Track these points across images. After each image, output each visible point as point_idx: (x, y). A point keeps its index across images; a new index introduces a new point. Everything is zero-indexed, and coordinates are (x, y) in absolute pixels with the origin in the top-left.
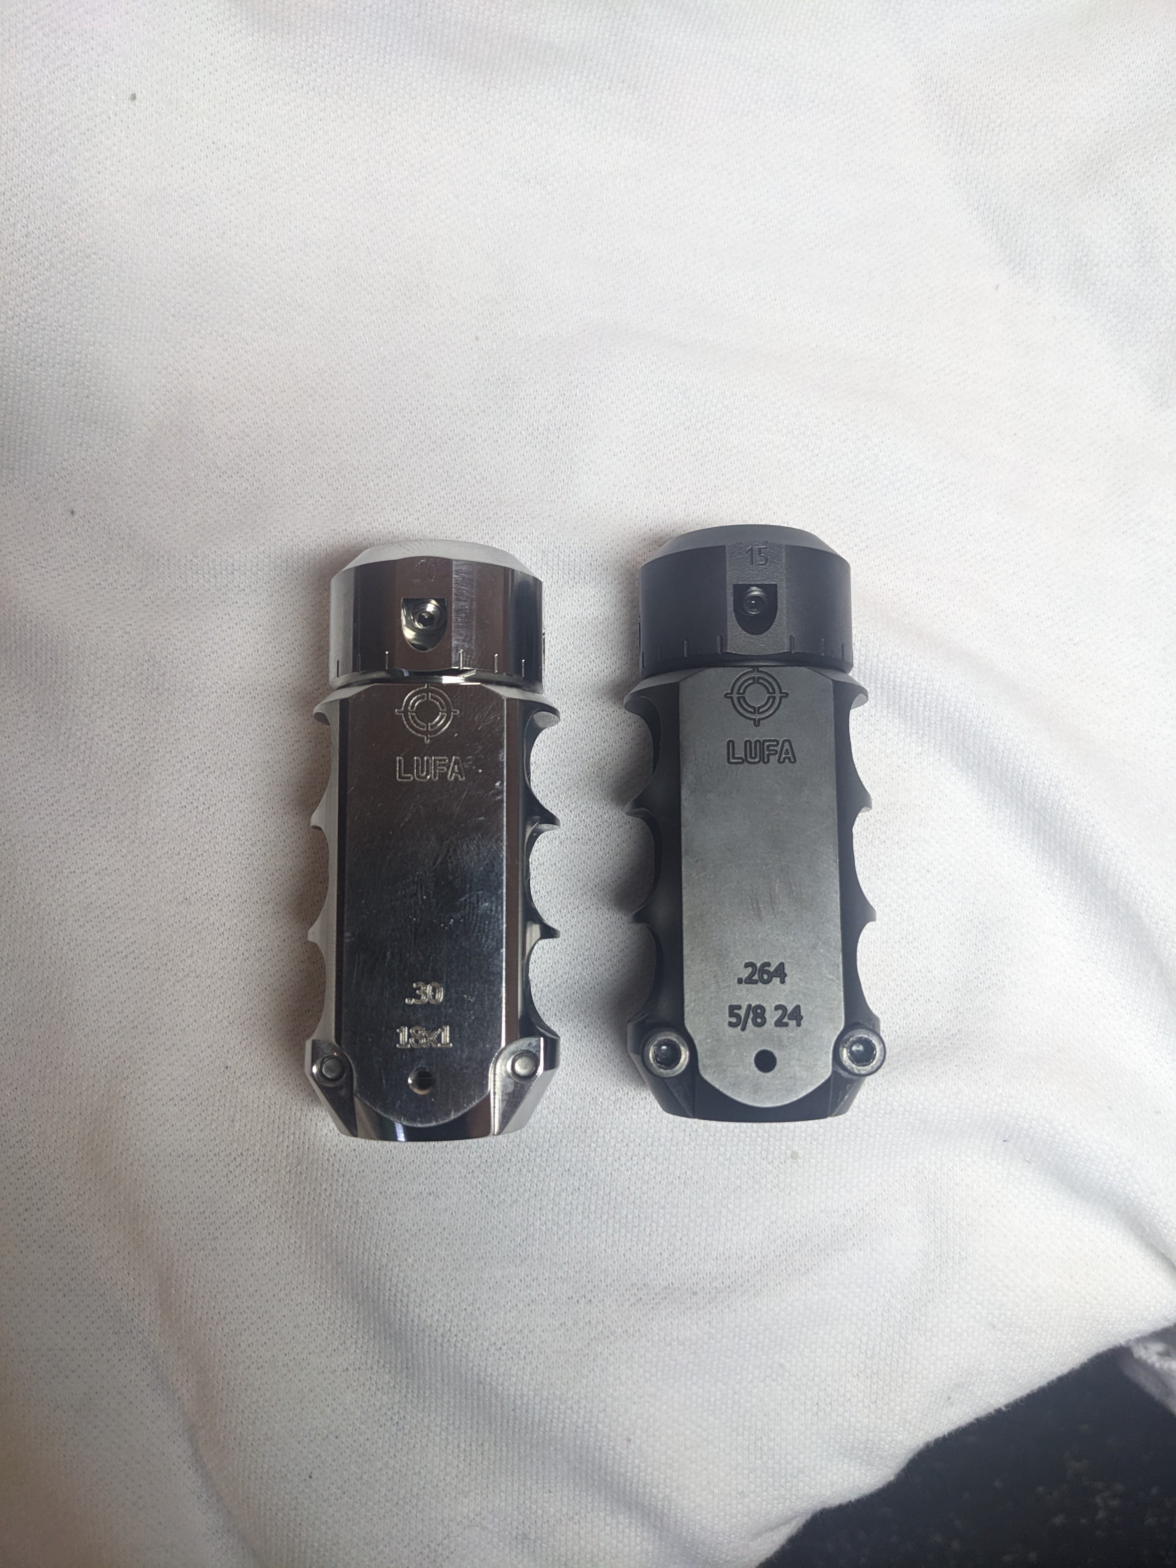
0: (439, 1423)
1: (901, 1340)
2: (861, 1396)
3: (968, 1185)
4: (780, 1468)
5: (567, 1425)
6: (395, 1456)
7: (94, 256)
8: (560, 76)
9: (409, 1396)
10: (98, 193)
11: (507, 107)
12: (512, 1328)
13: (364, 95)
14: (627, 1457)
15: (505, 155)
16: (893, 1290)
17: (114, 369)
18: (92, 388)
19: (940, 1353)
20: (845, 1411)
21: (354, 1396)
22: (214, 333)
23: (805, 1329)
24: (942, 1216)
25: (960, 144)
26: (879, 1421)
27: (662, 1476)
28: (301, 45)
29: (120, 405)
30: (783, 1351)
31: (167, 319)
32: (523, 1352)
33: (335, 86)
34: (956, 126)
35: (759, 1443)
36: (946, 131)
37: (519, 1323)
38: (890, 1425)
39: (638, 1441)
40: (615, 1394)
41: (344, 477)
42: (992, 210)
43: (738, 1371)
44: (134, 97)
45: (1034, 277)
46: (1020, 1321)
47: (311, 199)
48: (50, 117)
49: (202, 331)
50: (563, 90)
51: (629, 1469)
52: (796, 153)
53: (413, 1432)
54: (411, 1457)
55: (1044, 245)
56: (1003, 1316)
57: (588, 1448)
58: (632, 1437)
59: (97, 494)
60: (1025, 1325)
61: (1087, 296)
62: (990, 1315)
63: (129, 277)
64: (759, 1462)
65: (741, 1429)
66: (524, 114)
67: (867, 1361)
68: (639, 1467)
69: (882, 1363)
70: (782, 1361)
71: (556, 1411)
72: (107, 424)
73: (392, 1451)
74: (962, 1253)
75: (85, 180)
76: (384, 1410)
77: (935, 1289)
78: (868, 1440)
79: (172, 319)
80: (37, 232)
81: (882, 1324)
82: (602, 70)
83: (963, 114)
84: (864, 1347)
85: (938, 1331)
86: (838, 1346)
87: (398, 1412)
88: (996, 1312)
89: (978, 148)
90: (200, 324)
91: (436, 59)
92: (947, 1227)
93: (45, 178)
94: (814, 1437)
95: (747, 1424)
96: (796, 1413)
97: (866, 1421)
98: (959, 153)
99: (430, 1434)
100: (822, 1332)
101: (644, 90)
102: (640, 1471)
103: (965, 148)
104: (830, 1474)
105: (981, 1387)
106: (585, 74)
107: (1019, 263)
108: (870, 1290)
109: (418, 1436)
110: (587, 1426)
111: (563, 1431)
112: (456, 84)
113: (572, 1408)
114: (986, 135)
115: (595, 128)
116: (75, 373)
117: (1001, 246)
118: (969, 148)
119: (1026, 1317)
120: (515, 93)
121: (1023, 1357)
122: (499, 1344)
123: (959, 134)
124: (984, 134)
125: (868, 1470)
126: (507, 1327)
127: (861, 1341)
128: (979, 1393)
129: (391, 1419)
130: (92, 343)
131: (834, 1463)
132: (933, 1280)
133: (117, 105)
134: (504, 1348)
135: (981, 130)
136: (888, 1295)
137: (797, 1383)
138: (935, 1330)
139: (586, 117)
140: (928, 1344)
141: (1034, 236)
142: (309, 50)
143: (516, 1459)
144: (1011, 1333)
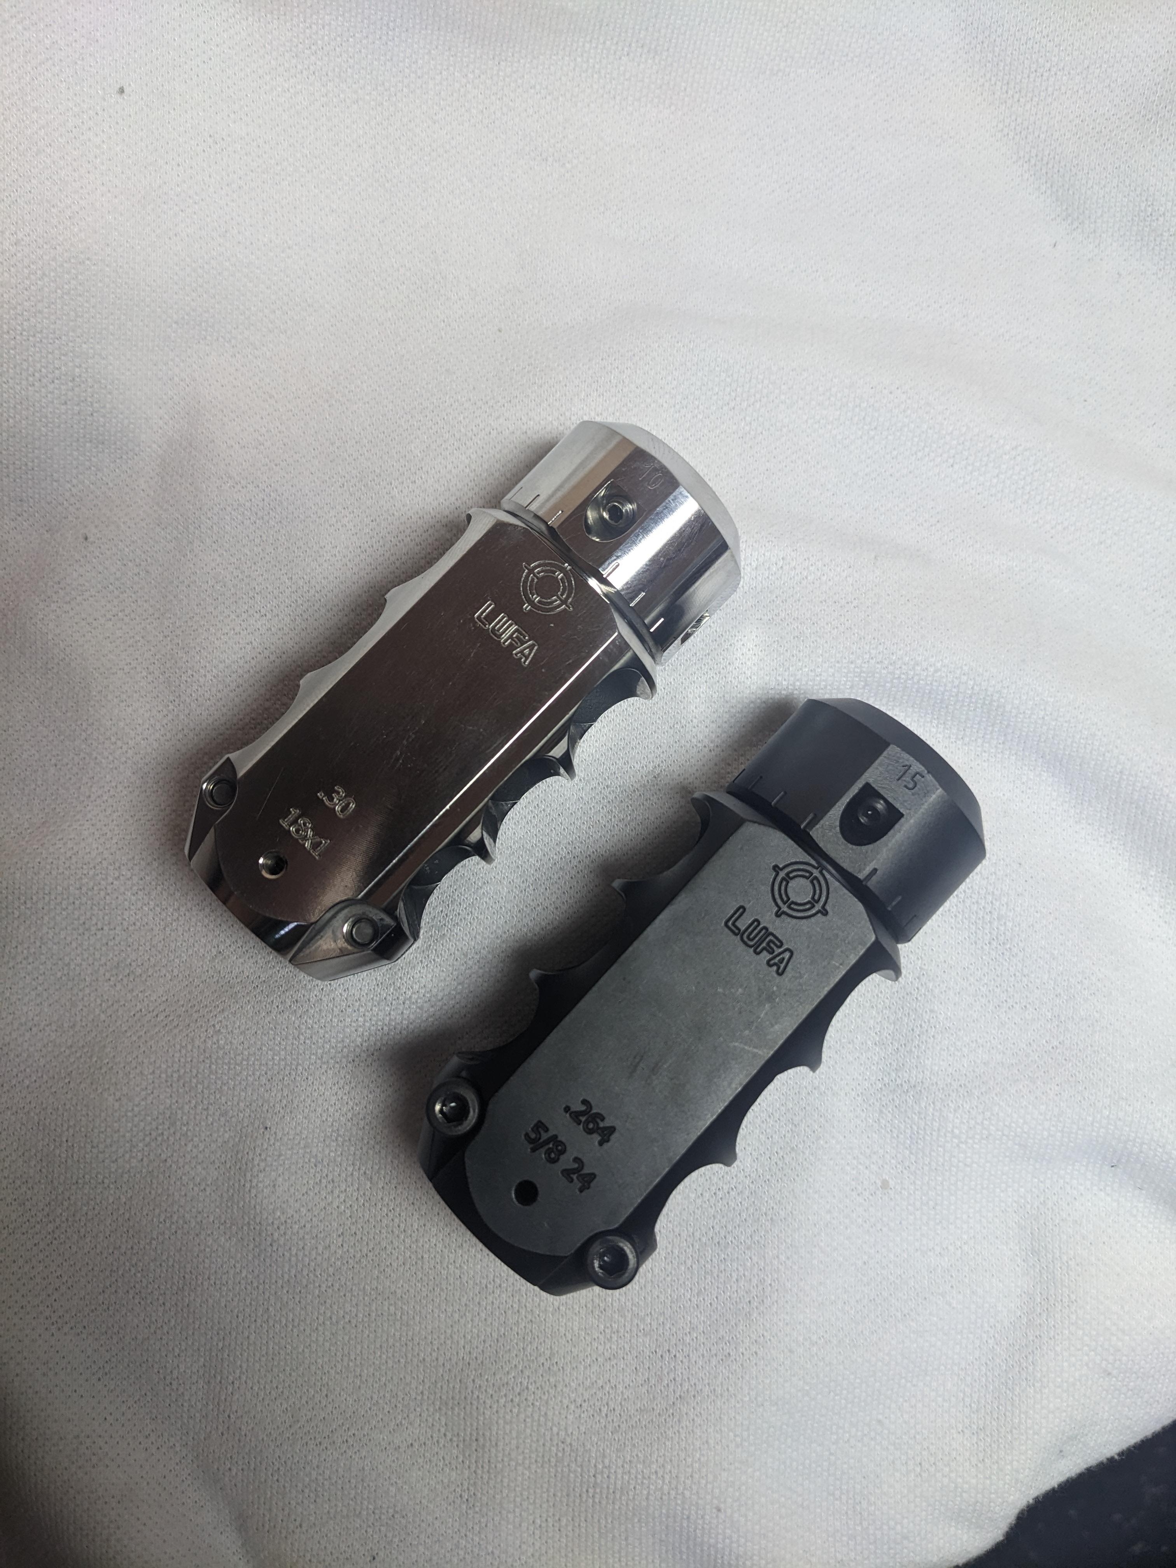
0: (512, 1499)
1: (1008, 1392)
2: (967, 1454)
3: (1076, 1221)
4: (882, 1534)
5: (652, 1492)
6: (466, 1535)
7: (88, 262)
8: (575, 45)
9: (479, 1472)
10: (89, 194)
11: (520, 81)
12: (593, 1384)
13: (368, 77)
14: (717, 1526)
15: (520, 133)
16: (996, 1335)
17: (116, 382)
18: (95, 405)
19: (1051, 1405)
20: (951, 1471)
21: (420, 1473)
22: (221, 339)
23: (903, 1381)
24: (1048, 1255)
25: (1007, 92)
26: (988, 1482)
27: (756, 1547)
28: (298, 26)
29: (126, 421)
30: (881, 1406)
31: (170, 326)
32: (604, 1410)
33: (336, 69)
34: (1001, 74)
35: (858, 1507)
36: (990, 80)
37: (599, 1379)
38: (1001, 1486)
39: (729, 1511)
40: (702, 1459)
41: (366, 485)
42: (1045, 162)
43: (834, 1430)
44: (122, 91)
45: (1095, 231)
46: (1137, 1367)
47: (316, 191)
48: (35, 116)
49: (209, 338)
50: (579, 59)
51: (720, 1540)
52: (831, 113)
53: (485, 1509)
54: (483, 1536)
55: (1104, 197)
56: (1118, 1362)
57: (674, 1517)
58: (722, 1506)
59: (108, 518)
60: (1142, 1370)
61: (1153, 249)
62: (1104, 1362)
63: (126, 283)
64: (859, 1528)
65: (837, 1493)
66: (538, 87)
67: (972, 1415)
68: (730, 1537)
69: (988, 1418)
70: (880, 1417)
71: (640, 1477)
72: (115, 443)
73: (463, 1531)
74: (1072, 1296)
75: (75, 181)
76: (453, 1487)
77: (1042, 1334)
78: (977, 1502)
79: (174, 326)
80: (27, 239)
81: (986, 1374)
82: (620, 34)
83: (1008, 60)
84: (967, 1400)
85: (1048, 1382)
86: (940, 1399)
87: (468, 1489)
88: (1111, 1358)
89: (1026, 96)
90: (206, 330)
91: (442, 33)
92: (1054, 1267)
93: (33, 181)
94: (918, 1500)
95: (845, 1487)
96: (897, 1474)
97: (974, 1481)
98: (1006, 102)
99: (504, 1512)
100: (921, 1384)
101: (665, 54)
102: (732, 1542)
103: (1013, 97)
104: (936, 1539)
105: (1094, 1438)
106: (601, 40)
107: (1078, 218)
108: (971, 1336)
109: (491, 1514)
110: (673, 1493)
111: (647, 1499)
112: (464, 59)
113: (656, 1472)
114: (1034, 81)
115: (614, 98)
116: (76, 389)
117: (1057, 200)
118: (1017, 96)
119: (1143, 1362)
120: (527, 65)
121: (1139, 1403)
122: (579, 1401)
123: (1005, 82)
124: (1031, 80)
125: (977, 1533)
126: (588, 1383)
127: (964, 1393)
128: (1092, 1444)
129: (461, 1496)
130: (91, 355)
131: (940, 1526)
132: (1040, 1325)
133: (104, 100)
134: (585, 1405)
135: (1029, 77)
136: (991, 1341)
137: (897, 1441)
138: (1045, 1380)
139: (604, 87)
140: (1038, 1396)
141: (1092, 187)
142: (307, 31)
143: (596, 1535)
144: (1127, 1380)
